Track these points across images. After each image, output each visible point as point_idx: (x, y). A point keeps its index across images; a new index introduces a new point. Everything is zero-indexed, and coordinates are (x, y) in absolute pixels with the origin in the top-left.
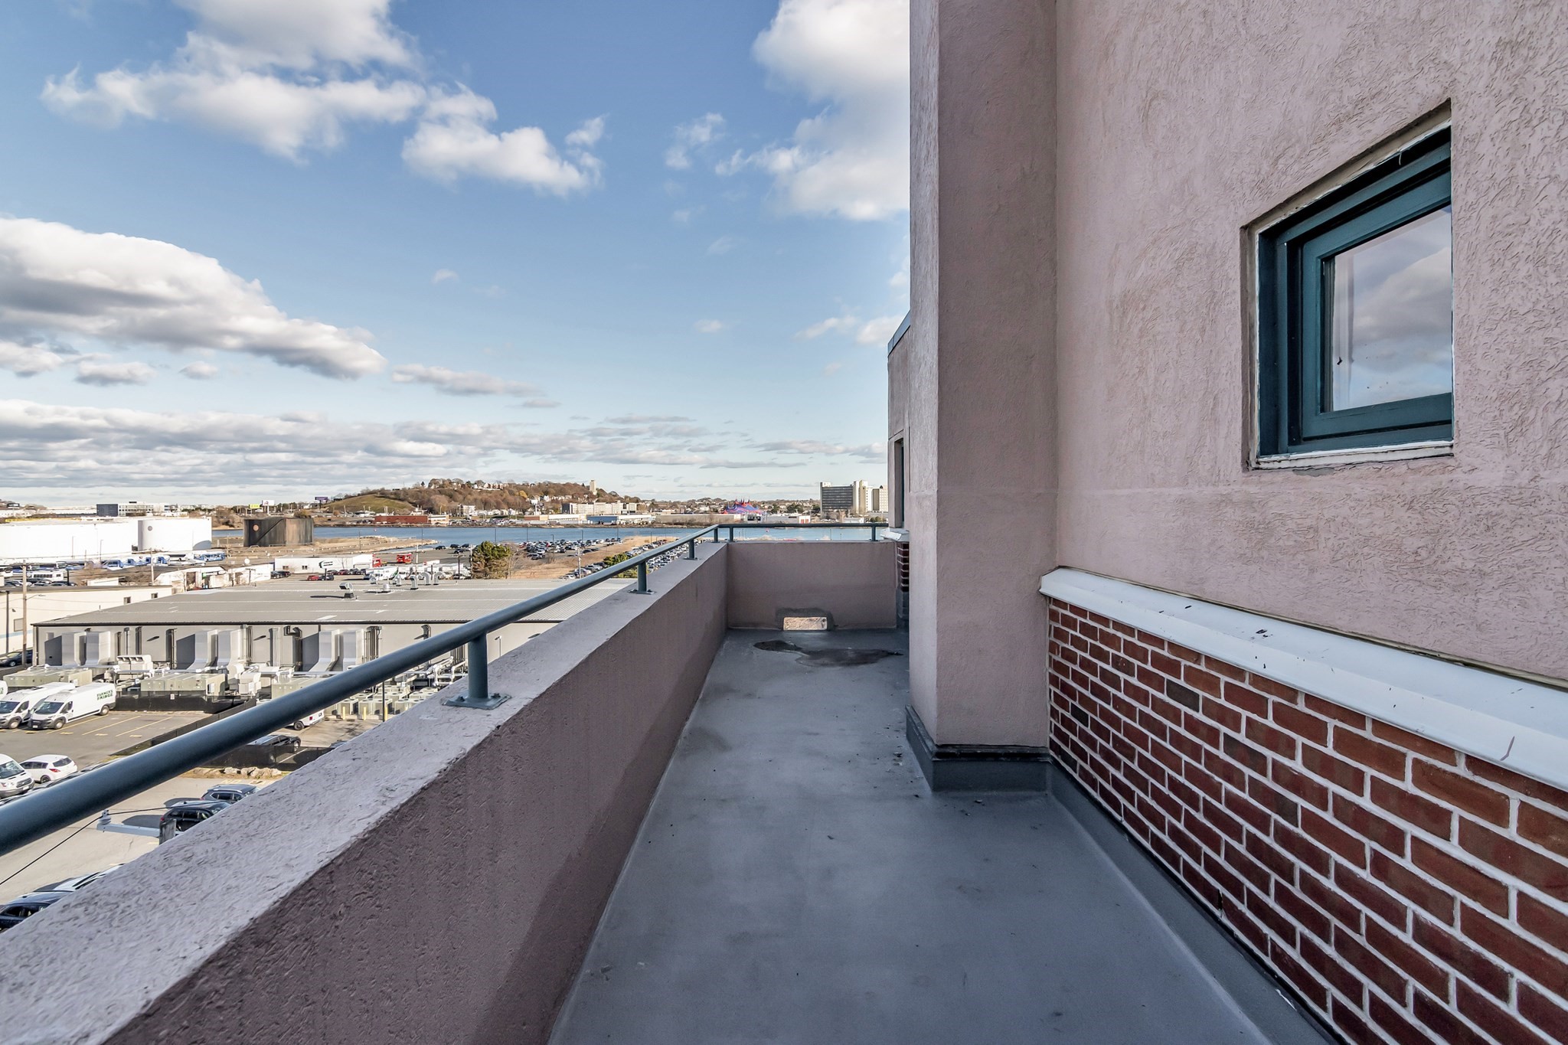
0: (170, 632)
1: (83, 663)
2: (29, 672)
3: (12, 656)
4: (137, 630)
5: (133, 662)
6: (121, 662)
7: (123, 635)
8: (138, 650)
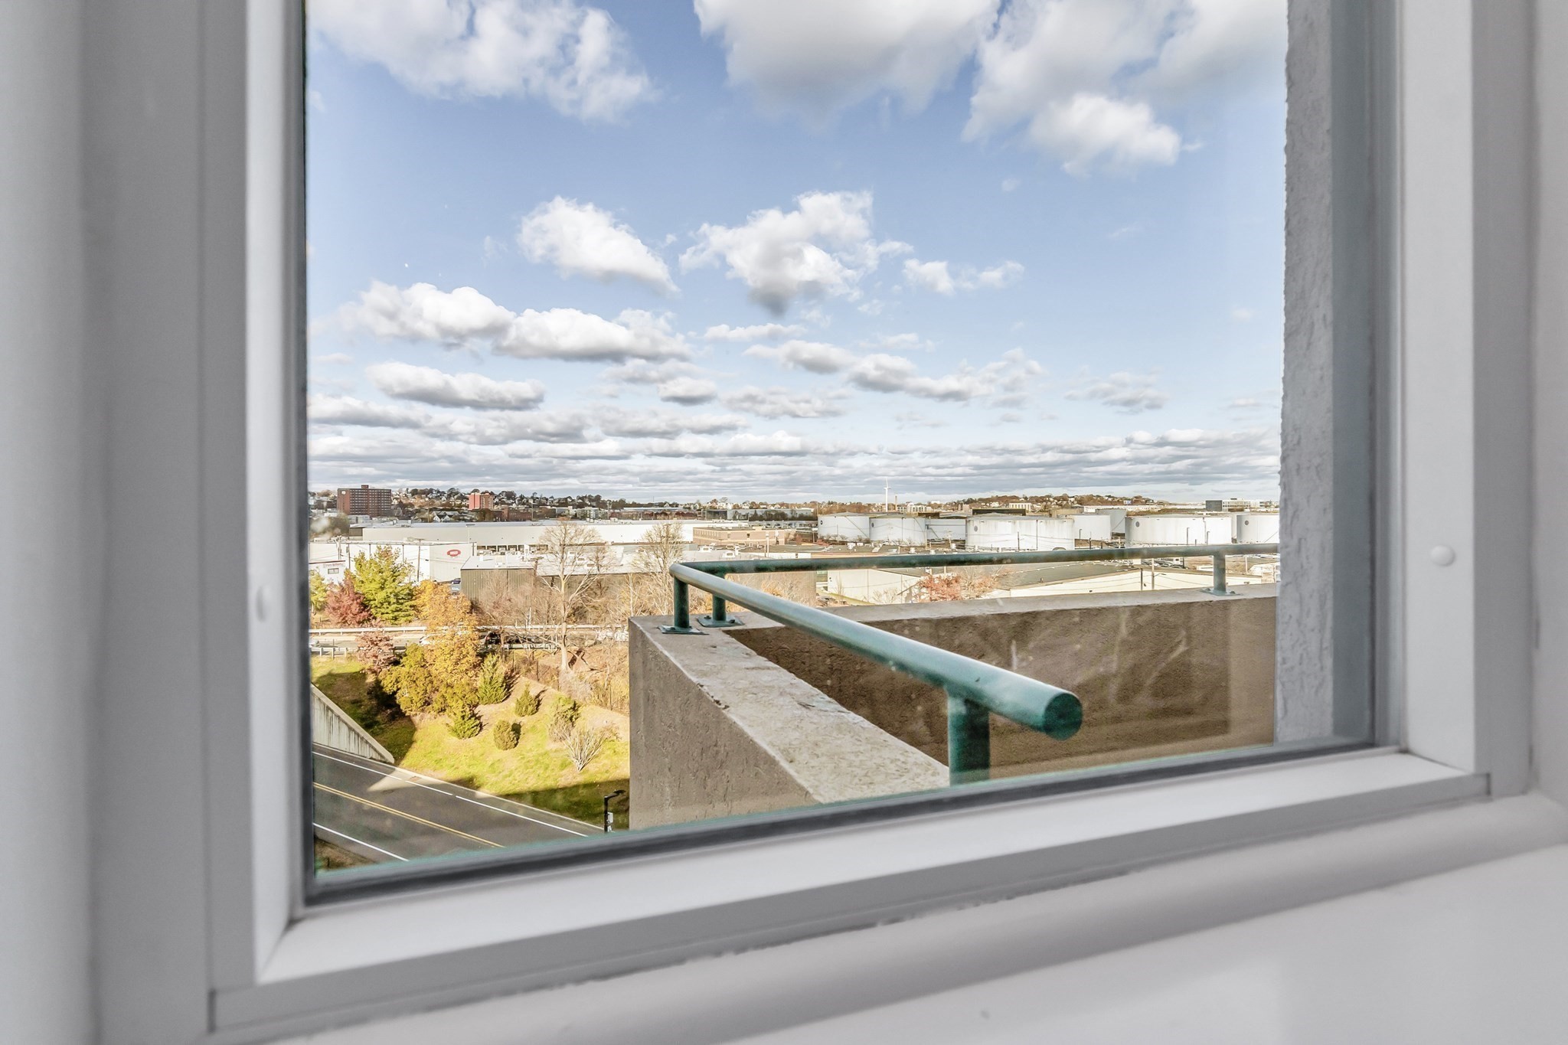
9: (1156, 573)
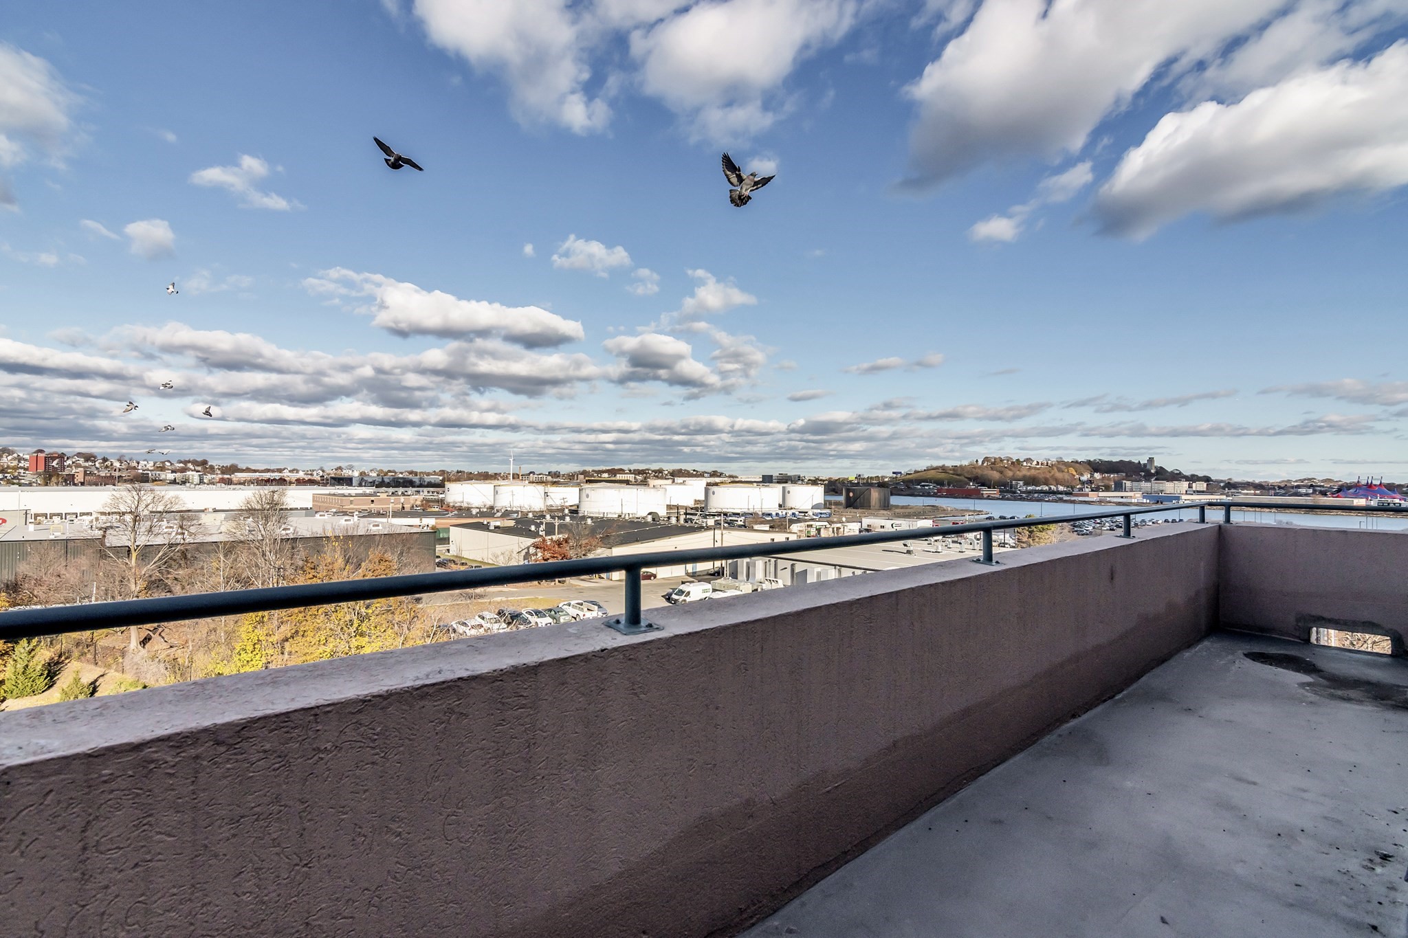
0: (793, 565)
1: (748, 580)
2: (721, 581)
3: (716, 570)
4: (775, 561)
5: (773, 583)
6: (766, 582)
7: (768, 563)
8: (776, 577)
9: (724, 532)
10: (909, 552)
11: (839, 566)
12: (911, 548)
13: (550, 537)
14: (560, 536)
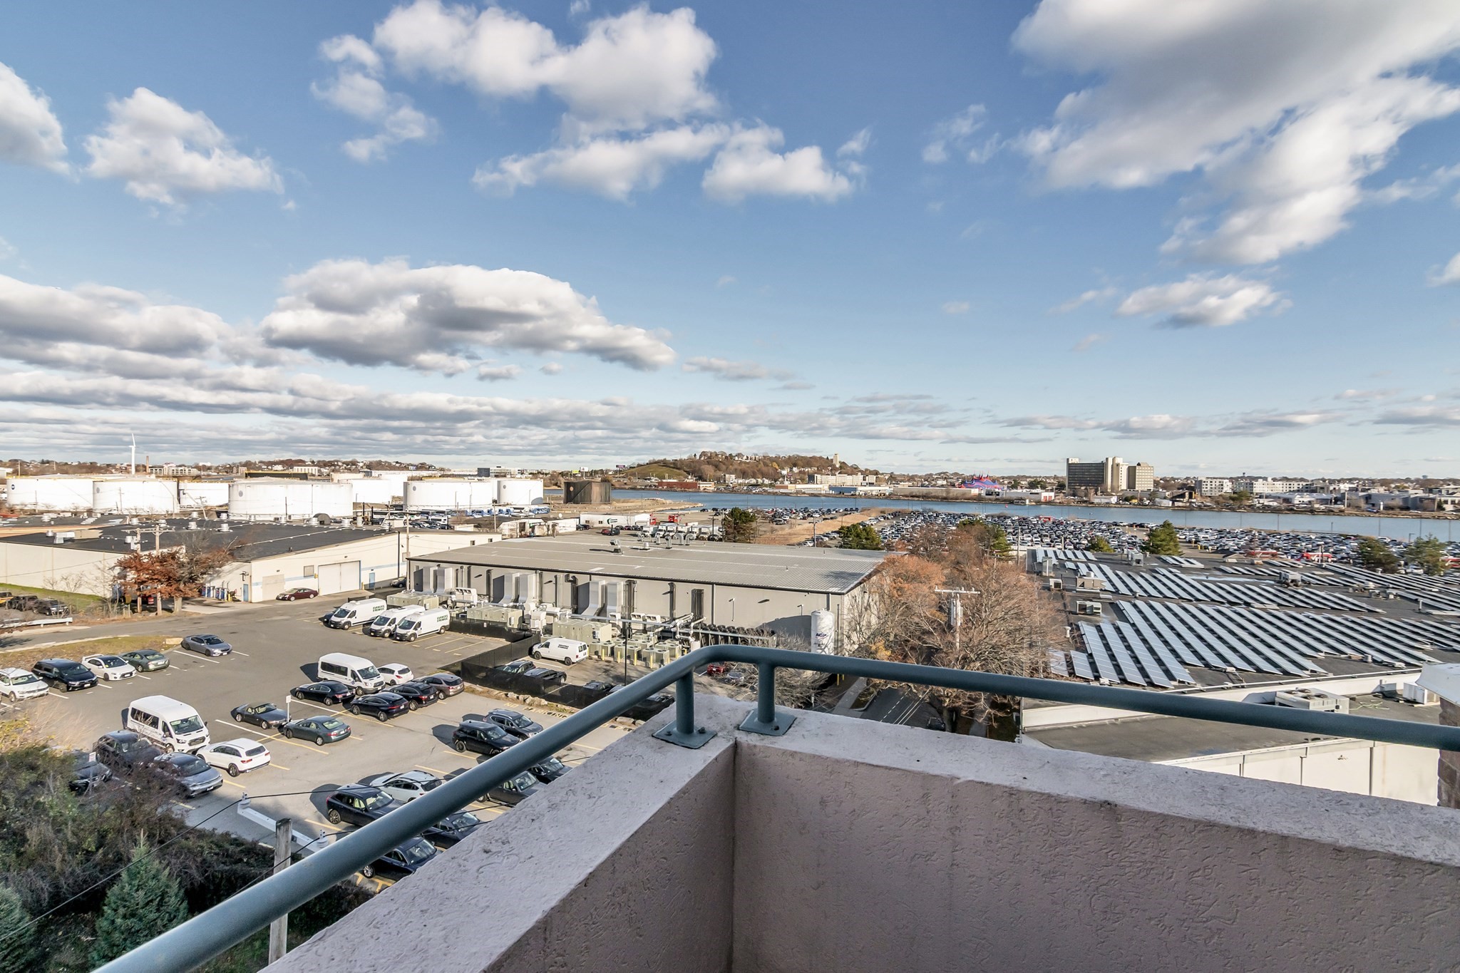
0: (489, 571)
1: (435, 591)
2: (402, 595)
3: (401, 579)
4: (469, 568)
5: (465, 593)
6: (457, 593)
7: (460, 571)
8: (469, 586)
9: (410, 535)
10: (616, 551)
11: (540, 570)
12: (619, 547)
13: (147, 553)
14: (165, 550)
